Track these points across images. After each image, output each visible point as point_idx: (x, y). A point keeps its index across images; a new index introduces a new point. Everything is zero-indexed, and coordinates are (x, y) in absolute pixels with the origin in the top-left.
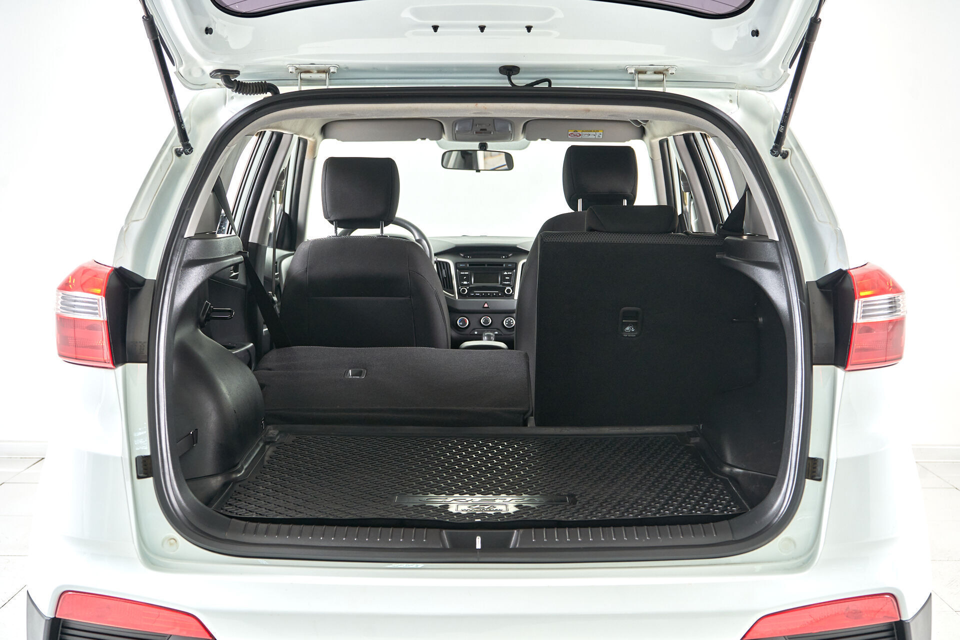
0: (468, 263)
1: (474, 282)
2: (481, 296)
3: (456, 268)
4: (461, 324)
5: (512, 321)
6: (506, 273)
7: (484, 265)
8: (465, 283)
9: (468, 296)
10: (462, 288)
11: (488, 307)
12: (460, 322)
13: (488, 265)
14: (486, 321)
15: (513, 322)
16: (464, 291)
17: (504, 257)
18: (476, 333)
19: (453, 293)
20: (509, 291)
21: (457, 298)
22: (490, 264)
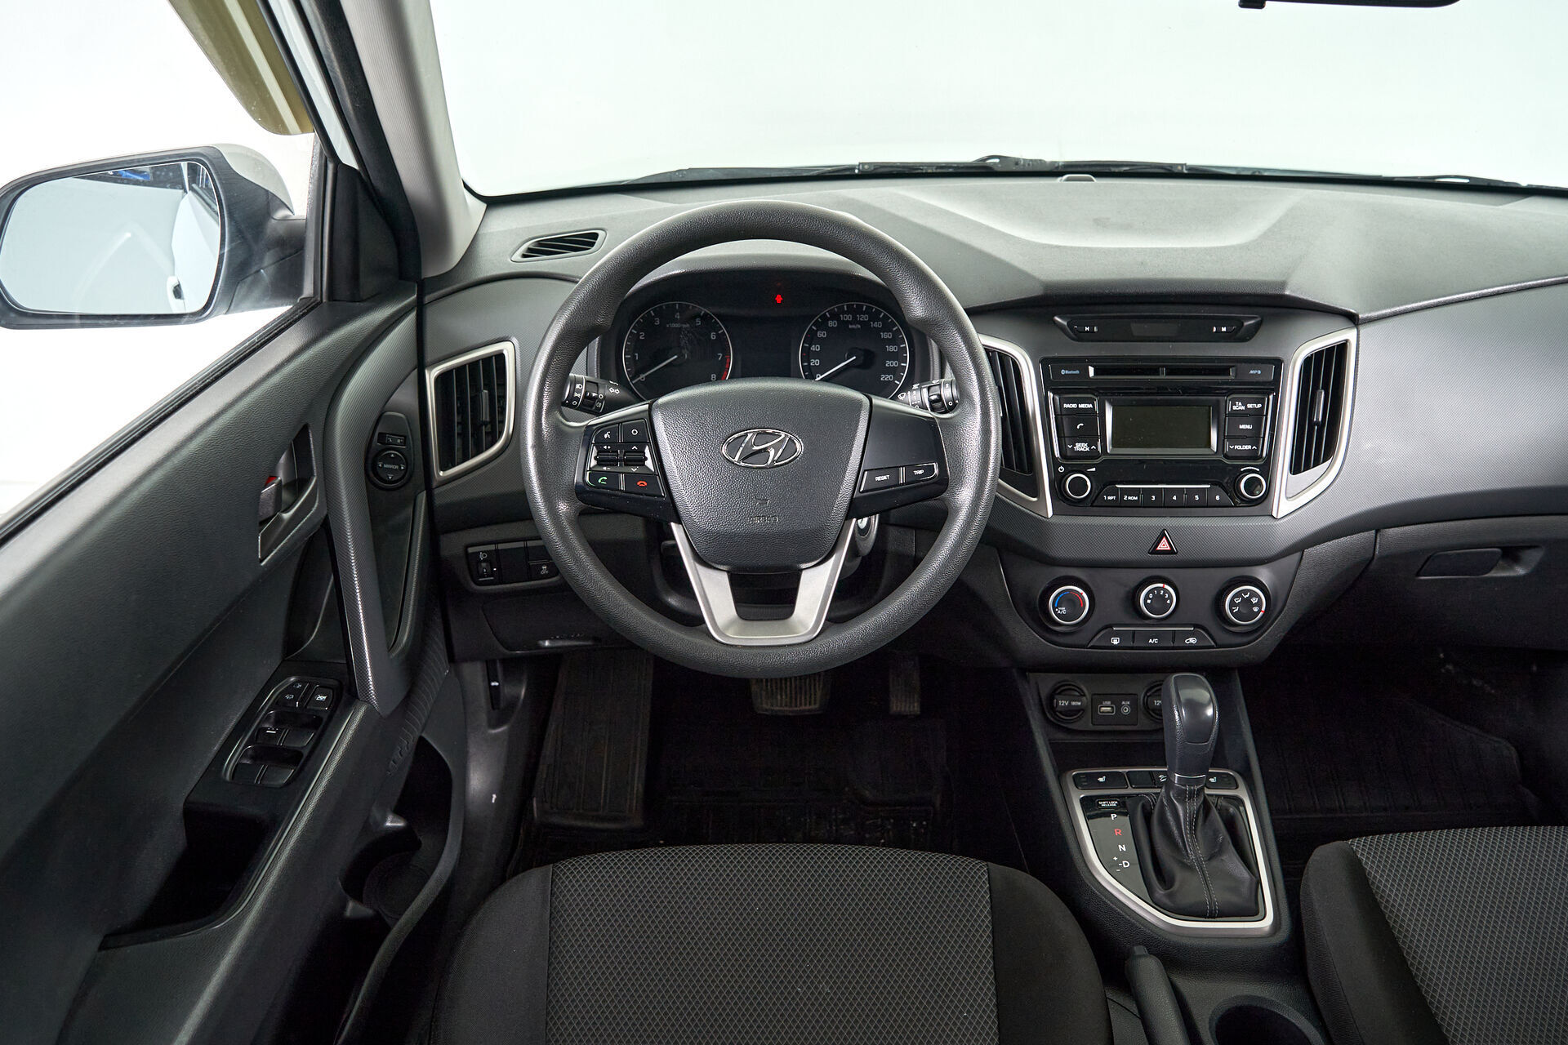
0: (1091, 361)
1: (1115, 444)
2: (1145, 505)
3: (1049, 383)
4: (1063, 610)
5: (1254, 600)
6: (1239, 407)
7: (1155, 371)
8: (1081, 447)
9: (1094, 505)
10: (1068, 473)
11: (1171, 552)
12: (1059, 603)
13: (1171, 371)
14: (1160, 601)
15: (1259, 604)
16: (1079, 486)
17: (1224, 329)
18: (1115, 641)
19: (1034, 489)
20: (1252, 485)
21: (1050, 514)
22: (1178, 367)
